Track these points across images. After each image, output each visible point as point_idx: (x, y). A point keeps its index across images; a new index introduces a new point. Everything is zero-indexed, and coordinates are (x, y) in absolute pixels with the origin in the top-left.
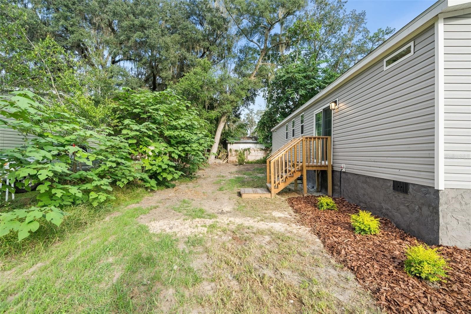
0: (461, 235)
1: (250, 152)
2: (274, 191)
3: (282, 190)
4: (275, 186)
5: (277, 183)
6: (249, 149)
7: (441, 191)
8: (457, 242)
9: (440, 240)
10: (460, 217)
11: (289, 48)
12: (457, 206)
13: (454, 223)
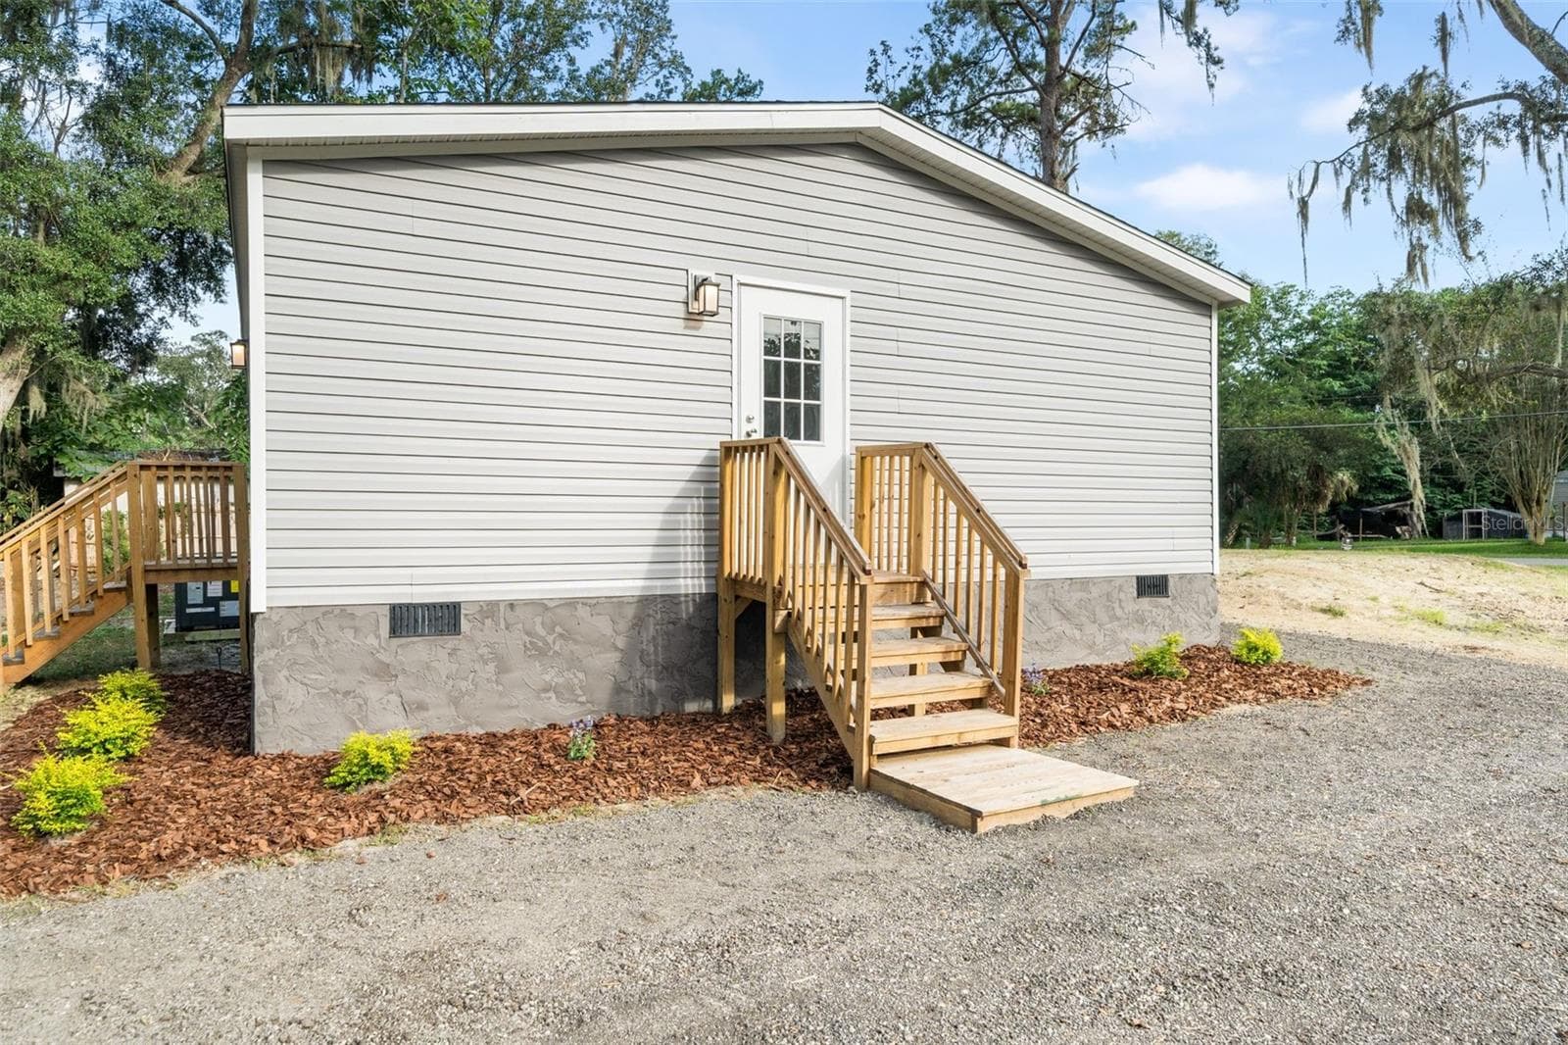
0: (314, 721)
7: (261, 616)
8: (302, 740)
9: (256, 741)
10: (313, 676)
11: (370, 72)
12: (305, 652)
13: (295, 694)
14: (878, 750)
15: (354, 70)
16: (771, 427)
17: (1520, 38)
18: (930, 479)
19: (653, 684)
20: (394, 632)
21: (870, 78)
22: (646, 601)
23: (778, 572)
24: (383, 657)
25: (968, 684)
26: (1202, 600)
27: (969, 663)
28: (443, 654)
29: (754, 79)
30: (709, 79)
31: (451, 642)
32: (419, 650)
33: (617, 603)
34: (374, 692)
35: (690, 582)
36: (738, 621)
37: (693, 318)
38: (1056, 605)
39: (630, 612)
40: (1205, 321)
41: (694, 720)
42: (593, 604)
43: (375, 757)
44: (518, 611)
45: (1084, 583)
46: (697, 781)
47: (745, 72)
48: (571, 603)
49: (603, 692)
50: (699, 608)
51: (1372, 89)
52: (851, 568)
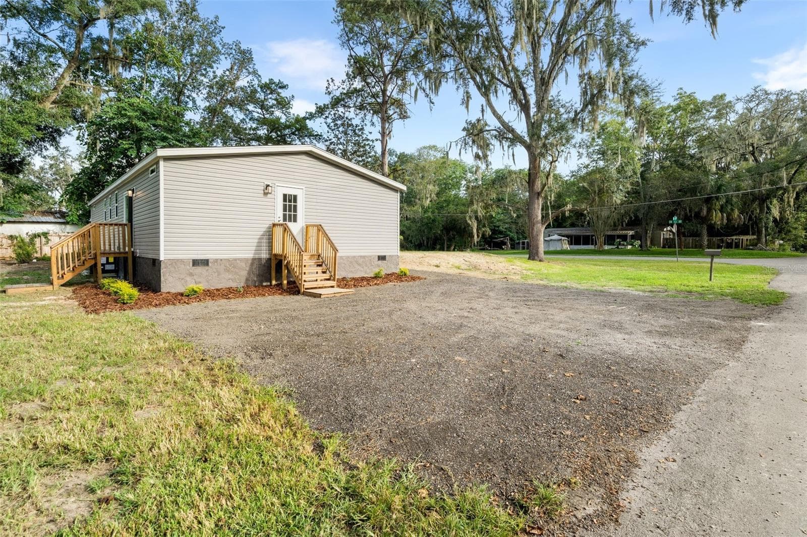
0: (175, 285)
1: (48, 241)
2: (56, 282)
3: (68, 282)
4: (59, 277)
5: (61, 272)
6: (45, 235)
7: (162, 261)
8: (172, 289)
9: (162, 289)
10: (175, 275)
11: (130, 68)
12: (173, 269)
13: (170, 279)
14: (305, 287)
15: (123, 67)
16: (285, 220)
17: (494, 114)
18: (321, 233)
19: (256, 279)
20: (193, 265)
21: (327, 90)
22: (254, 259)
23: (285, 252)
24: (191, 271)
25: (327, 276)
26: (395, 262)
27: (328, 272)
28: (205, 271)
29: (285, 83)
30: (268, 82)
31: (207, 268)
32: (200, 269)
33: (246, 260)
34: (188, 279)
35: (264, 255)
36: (276, 265)
37: (266, 194)
38: (357, 262)
39: (250, 262)
40: (396, 194)
41: (266, 286)
42: (241, 260)
43: (195, 289)
44: (223, 261)
45: (364, 257)
46: (267, 294)
47: (282, 81)
48: (235, 260)
49: (243, 280)
50: (266, 261)
51: (468, 121)
52: (300, 252)
